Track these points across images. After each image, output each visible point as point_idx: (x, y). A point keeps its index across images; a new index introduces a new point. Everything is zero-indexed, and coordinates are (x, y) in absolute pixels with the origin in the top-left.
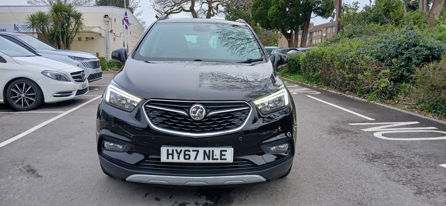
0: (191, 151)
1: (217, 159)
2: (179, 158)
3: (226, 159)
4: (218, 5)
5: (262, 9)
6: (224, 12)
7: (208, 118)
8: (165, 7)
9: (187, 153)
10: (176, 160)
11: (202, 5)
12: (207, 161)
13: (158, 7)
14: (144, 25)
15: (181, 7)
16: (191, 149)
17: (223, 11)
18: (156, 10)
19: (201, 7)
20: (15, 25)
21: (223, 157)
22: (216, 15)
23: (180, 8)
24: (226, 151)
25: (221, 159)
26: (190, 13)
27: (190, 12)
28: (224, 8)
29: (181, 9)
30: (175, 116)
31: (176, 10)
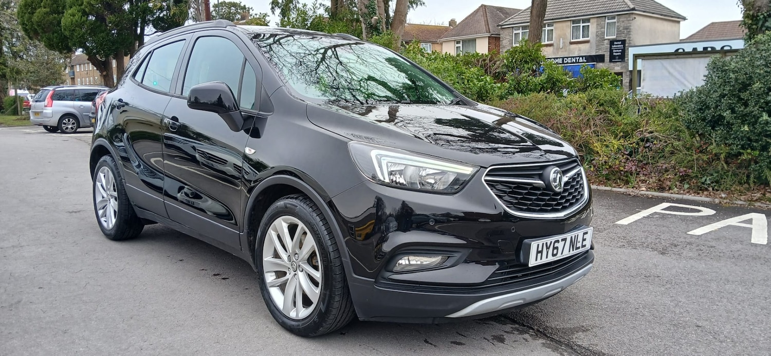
0: (560, 241)
1: (579, 248)
2: (547, 257)
5: (46, 13)
9: (556, 244)
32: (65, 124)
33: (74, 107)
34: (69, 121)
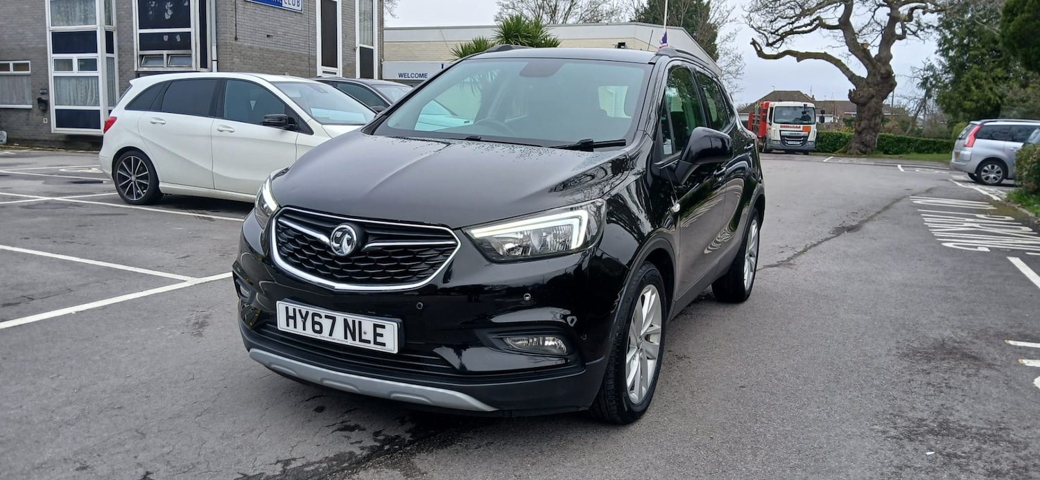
0: (323, 317)
1: (368, 342)
2: (304, 329)
3: (384, 345)
4: (912, 10)
5: (1027, 20)
6: (937, 28)
7: (364, 253)
8: (775, 20)
9: (317, 319)
10: (299, 331)
11: (876, 12)
12: (350, 342)
13: (758, 19)
14: (738, 64)
15: (818, 18)
16: (323, 312)
17: (936, 25)
18: (753, 27)
19: (873, 17)
20: (443, 65)
21: (379, 339)
22: (912, 37)
23: (815, 20)
24: (383, 327)
25: (376, 343)
26: (840, 33)
27: (840, 30)
28: (939, 18)
29: (817, 22)
30: (312, 243)
31: (806, 26)
32: (986, 171)
33: (1003, 149)
34: (993, 167)
